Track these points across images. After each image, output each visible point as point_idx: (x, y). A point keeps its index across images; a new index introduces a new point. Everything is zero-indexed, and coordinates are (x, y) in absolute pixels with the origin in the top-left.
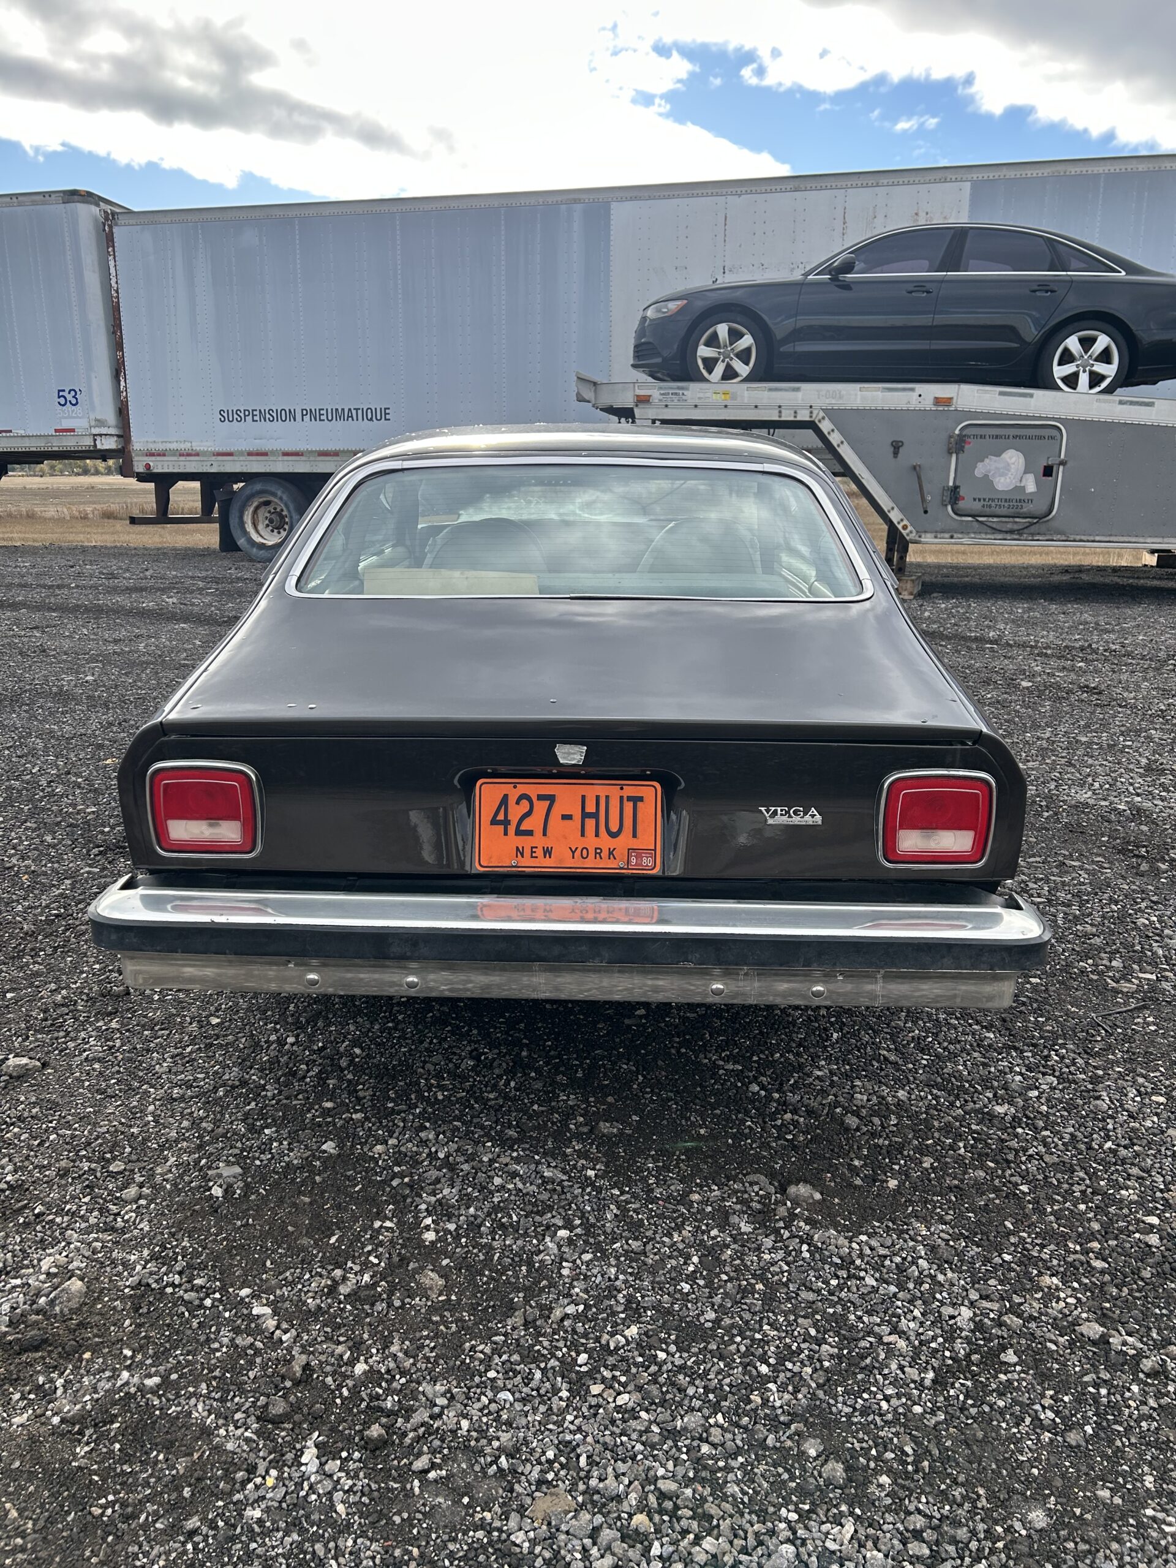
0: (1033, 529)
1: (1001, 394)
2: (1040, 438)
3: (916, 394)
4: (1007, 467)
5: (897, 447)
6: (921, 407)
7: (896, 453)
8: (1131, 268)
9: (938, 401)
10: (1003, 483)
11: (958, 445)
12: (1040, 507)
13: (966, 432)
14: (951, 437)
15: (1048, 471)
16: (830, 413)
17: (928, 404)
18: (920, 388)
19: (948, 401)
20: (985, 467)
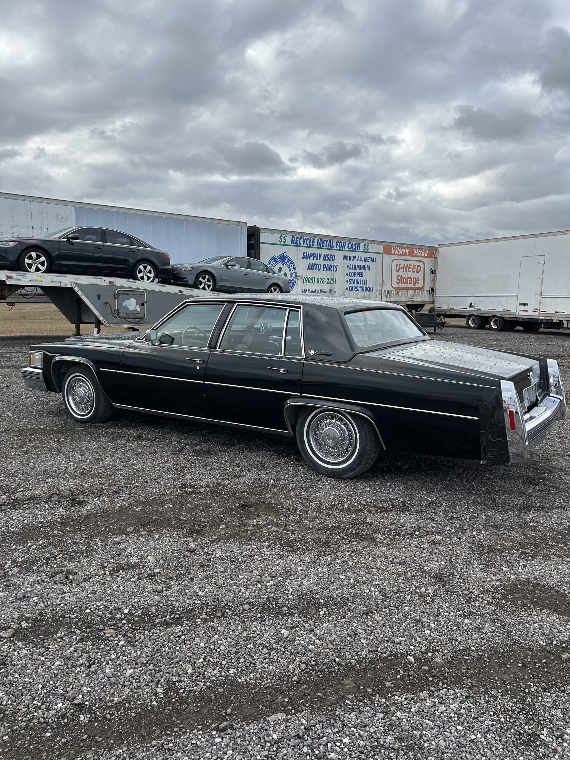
0: (141, 322)
1: (128, 281)
2: (140, 295)
3: (103, 280)
4: (132, 303)
5: (99, 297)
6: (105, 284)
7: (99, 299)
8: (151, 247)
9: (110, 282)
10: (131, 308)
11: (117, 296)
12: (141, 315)
13: (119, 292)
14: (115, 294)
15: (143, 305)
16: (77, 285)
17: (107, 283)
18: (105, 278)
19: (113, 283)
20: (126, 303)
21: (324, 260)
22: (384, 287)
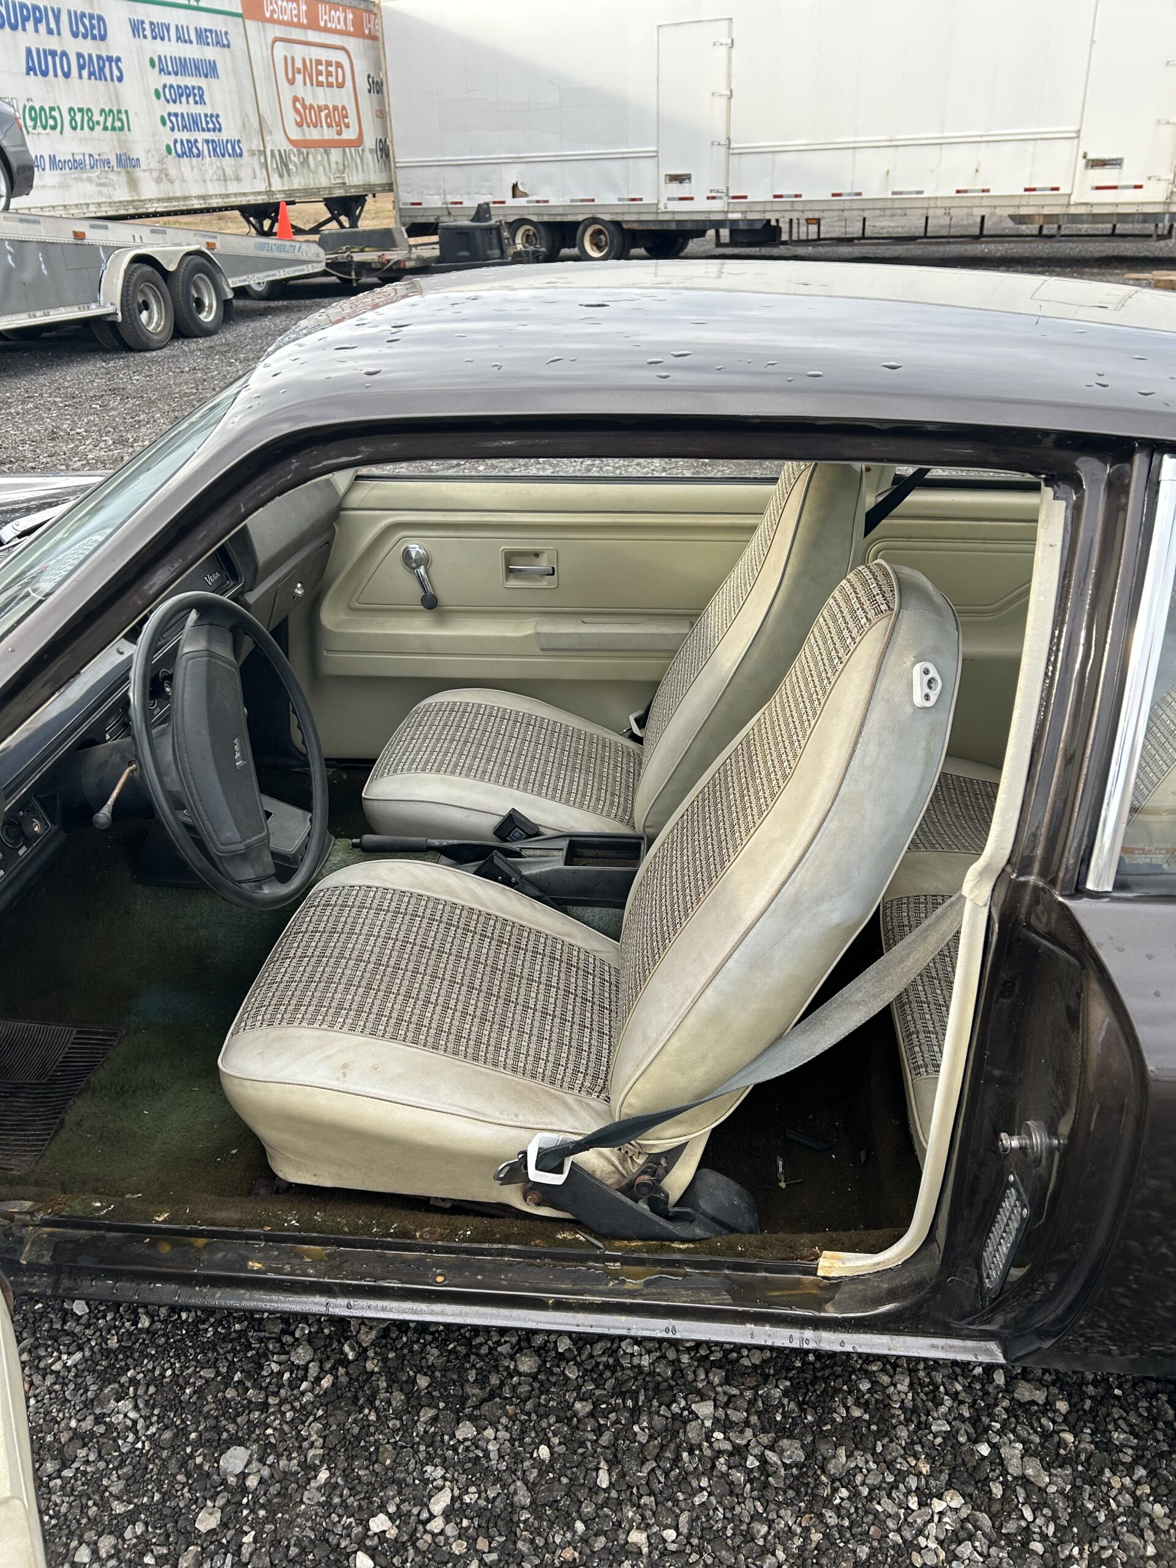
21: (75, 35)
22: (267, 138)
